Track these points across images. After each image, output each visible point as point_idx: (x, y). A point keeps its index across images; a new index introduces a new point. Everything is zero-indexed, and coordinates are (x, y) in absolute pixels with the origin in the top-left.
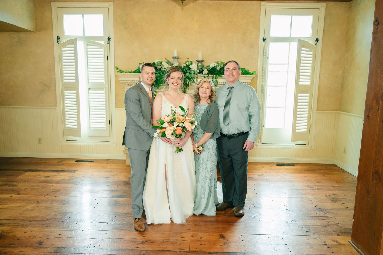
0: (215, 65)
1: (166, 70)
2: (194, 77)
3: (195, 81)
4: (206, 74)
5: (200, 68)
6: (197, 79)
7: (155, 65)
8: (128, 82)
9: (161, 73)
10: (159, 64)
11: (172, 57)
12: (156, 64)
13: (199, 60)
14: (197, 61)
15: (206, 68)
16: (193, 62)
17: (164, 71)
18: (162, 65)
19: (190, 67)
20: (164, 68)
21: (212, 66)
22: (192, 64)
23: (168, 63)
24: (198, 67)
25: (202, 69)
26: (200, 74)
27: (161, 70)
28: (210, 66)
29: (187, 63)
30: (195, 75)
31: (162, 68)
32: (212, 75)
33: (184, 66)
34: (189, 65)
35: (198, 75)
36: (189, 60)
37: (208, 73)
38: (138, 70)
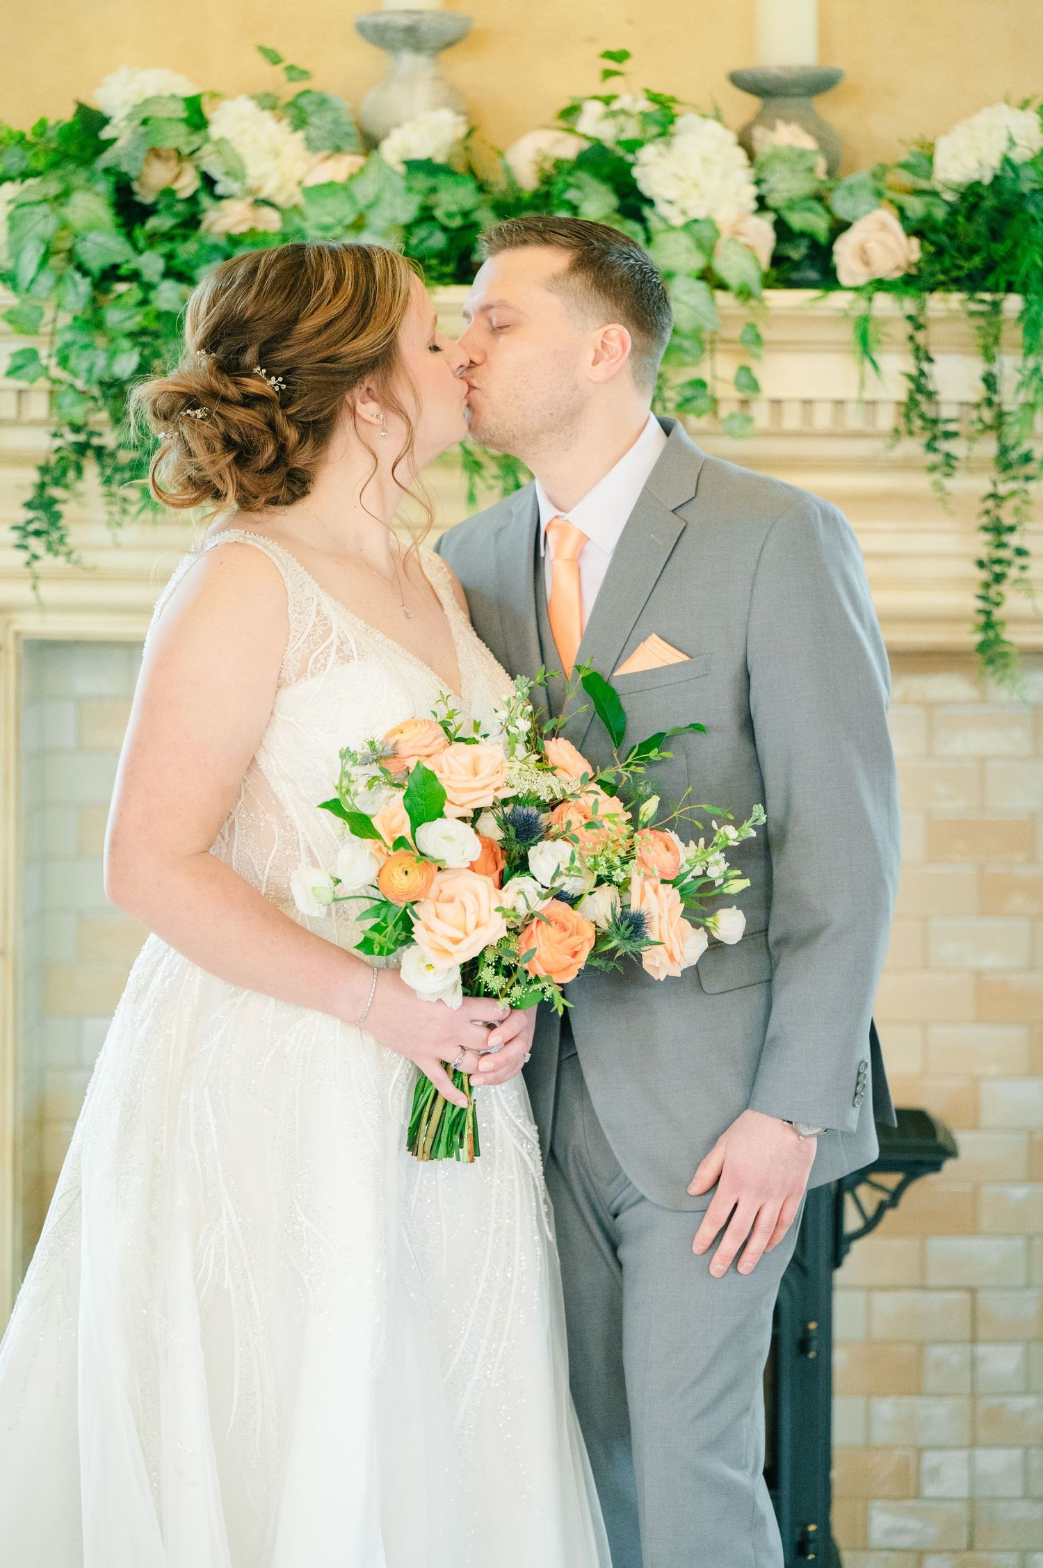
0: (1012, 142)
1: (269, 221)
2: (698, 332)
3: (726, 392)
4: (880, 285)
5: (784, 187)
7: (106, 159)
10: (177, 137)
11: (361, 29)
12: (120, 130)
13: (776, 72)
14: (742, 81)
15: (879, 194)
16: (673, 100)
17: (248, 240)
18: (220, 152)
19: (635, 180)
20: (250, 192)
21: (980, 164)
22: (672, 129)
23: (301, 110)
24: (761, 168)
25: (828, 210)
26: (795, 276)
27: (208, 230)
28: (939, 160)
29: (593, 110)
30: (719, 294)
31: (220, 198)
32: (982, 301)
33: (548, 166)
34: (620, 152)
35: (761, 300)
36: (626, 66)
37: (917, 263)
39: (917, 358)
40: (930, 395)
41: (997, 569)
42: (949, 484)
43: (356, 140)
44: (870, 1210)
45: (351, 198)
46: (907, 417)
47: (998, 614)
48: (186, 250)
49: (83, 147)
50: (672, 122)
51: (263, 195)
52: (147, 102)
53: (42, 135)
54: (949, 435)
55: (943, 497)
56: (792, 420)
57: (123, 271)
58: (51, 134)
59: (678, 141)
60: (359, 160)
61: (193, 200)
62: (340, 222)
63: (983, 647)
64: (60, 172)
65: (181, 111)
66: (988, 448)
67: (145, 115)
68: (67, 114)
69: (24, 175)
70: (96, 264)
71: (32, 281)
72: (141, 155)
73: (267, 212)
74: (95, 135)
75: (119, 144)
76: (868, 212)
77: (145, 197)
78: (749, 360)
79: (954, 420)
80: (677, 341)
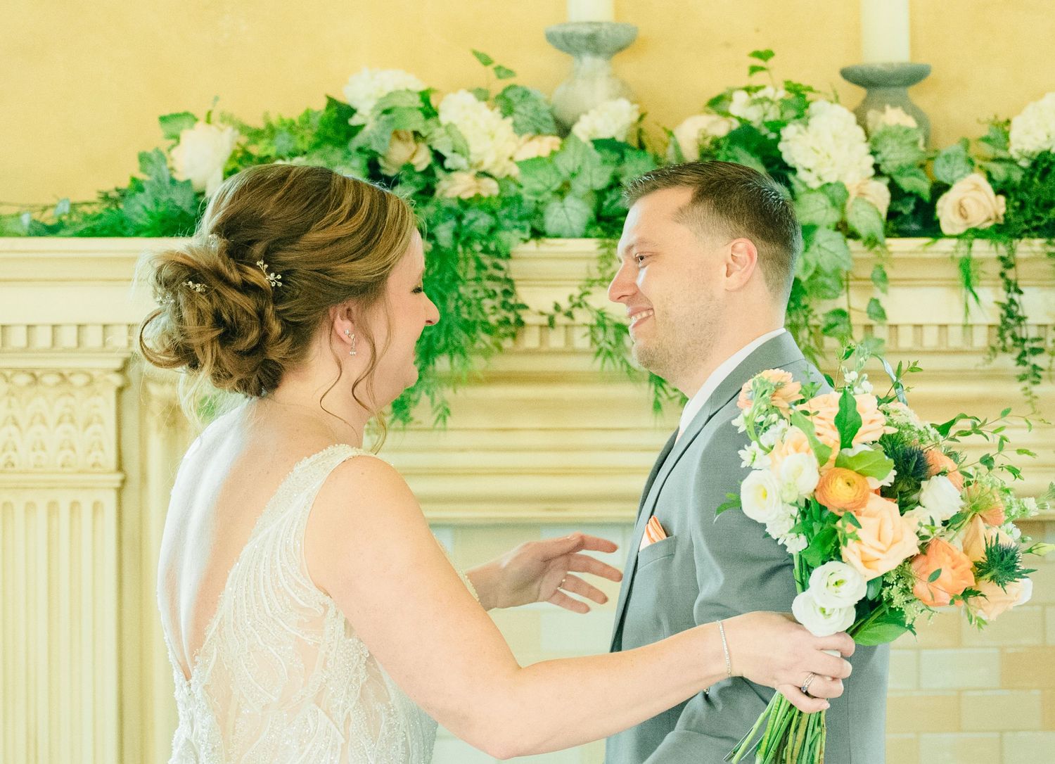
1: (490, 188)
2: (837, 271)
3: (859, 319)
4: (977, 233)
5: (895, 157)
6: (884, 291)
7: (358, 141)
10: (416, 121)
11: (551, 37)
12: (365, 115)
13: (879, 67)
14: (850, 76)
15: (970, 162)
16: (810, 89)
17: (476, 204)
18: (448, 133)
19: (781, 153)
20: (471, 165)
22: (806, 111)
23: (509, 101)
24: (875, 142)
25: (930, 174)
26: (905, 227)
27: (442, 195)
28: (1013, 135)
29: (740, 98)
30: (850, 242)
31: (449, 171)
33: (707, 143)
34: (764, 131)
35: (884, 246)
36: (771, 62)
37: (1005, 215)
38: (164, 198)
39: (1009, 291)
40: (1021, 319)
42: (1036, 389)
43: (552, 124)
45: (555, 170)
46: (1001, 336)
49: (337, 132)
50: (807, 106)
51: (483, 168)
52: (390, 95)
53: (308, 122)
54: (1035, 351)
55: (1031, 400)
56: (905, 339)
58: (315, 121)
59: (811, 121)
60: (557, 140)
61: (429, 172)
62: (549, 188)
64: (320, 152)
65: (417, 101)
67: (387, 106)
68: (320, 105)
69: (292, 155)
72: (387, 137)
73: (487, 180)
74: (346, 122)
75: (367, 129)
76: (962, 176)
77: (389, 170)
78: (877, 294)
79: (1039, 339)
80: (820, 279)
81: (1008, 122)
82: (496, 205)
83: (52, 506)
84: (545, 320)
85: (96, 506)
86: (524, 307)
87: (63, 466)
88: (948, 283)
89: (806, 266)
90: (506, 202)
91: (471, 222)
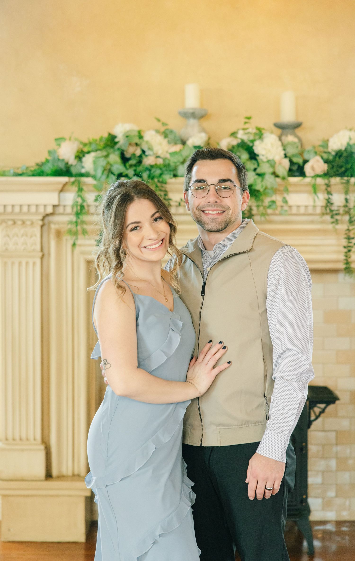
1: (160, 161)
2: (272, 188)
3: (279, 204)
4: (318, 176)
5: (291, 151)
6: (288, 194)
7: (117, 146)
8: (12, 213)
9: (145, 175)
11: (180, 113)
12: (120, 139)
14: (278, 125)
15: (316, 153)
16: (263, 129)
17: (155, 166)
18: (147, 144)
19: (254, 150)
20: (154, 154)
21: (342, 145)
22: (263, 137)
23: (166, 133)
24: (285, 146)
25: (302, 157)
26: (295, 174)
27: (145, 164)
28: (330, 144)
29: (241, 132)
30: (277, 178)
31: (146, 156)
32: (345, 180)
33: (231, 146)
34: (249, 143)
35: (288, 180)
36: (251, 121)
37: (328, 170)
38: (56, 165)
39: (328, 195)
40: (332, 204)
41: (349, 248)
42: (337, 227)
43: (179, 142)
44: (317, 413)
45: (181, 155)
46: (326, 209)
47: (350, 260)
48: (139, 169)
49: (111, 143)
50: (263, 135)
51: (158, 155)
52: (128, 132)
53: (101, 140)
54: (337, 214)
55: (336, 231)
56: (294, 211)
57: (124, 174)
58: (104, 140)
59: (265, 140)
60: (182, 146)
61: (140, 156)
62: (178, 161)
63: (346, 269)
64: (106, 150)
65: (137, 134)
66: (347, 218)
67: (127, 134)
68: (106, 135)
69: (97, 150)
70: (117, 172)
71: (101, 177)
72: (127, 144)
73: (159, 159)
74: (114, 140)
75: (120, 142)
76: (313, 157)
77: (128, 155)
78: (285, 195)
79: (338, 210)
80: (267, 191)
81: (328, 141)
82: (162, 166)
83: (20, 264)
84: (177, 204)
85: (34, 263)
86: (170, 199)
87: (24, 250)
88: (309, 192)
89: (262, 186)
90: (165, 166)
91: (154, 172)
